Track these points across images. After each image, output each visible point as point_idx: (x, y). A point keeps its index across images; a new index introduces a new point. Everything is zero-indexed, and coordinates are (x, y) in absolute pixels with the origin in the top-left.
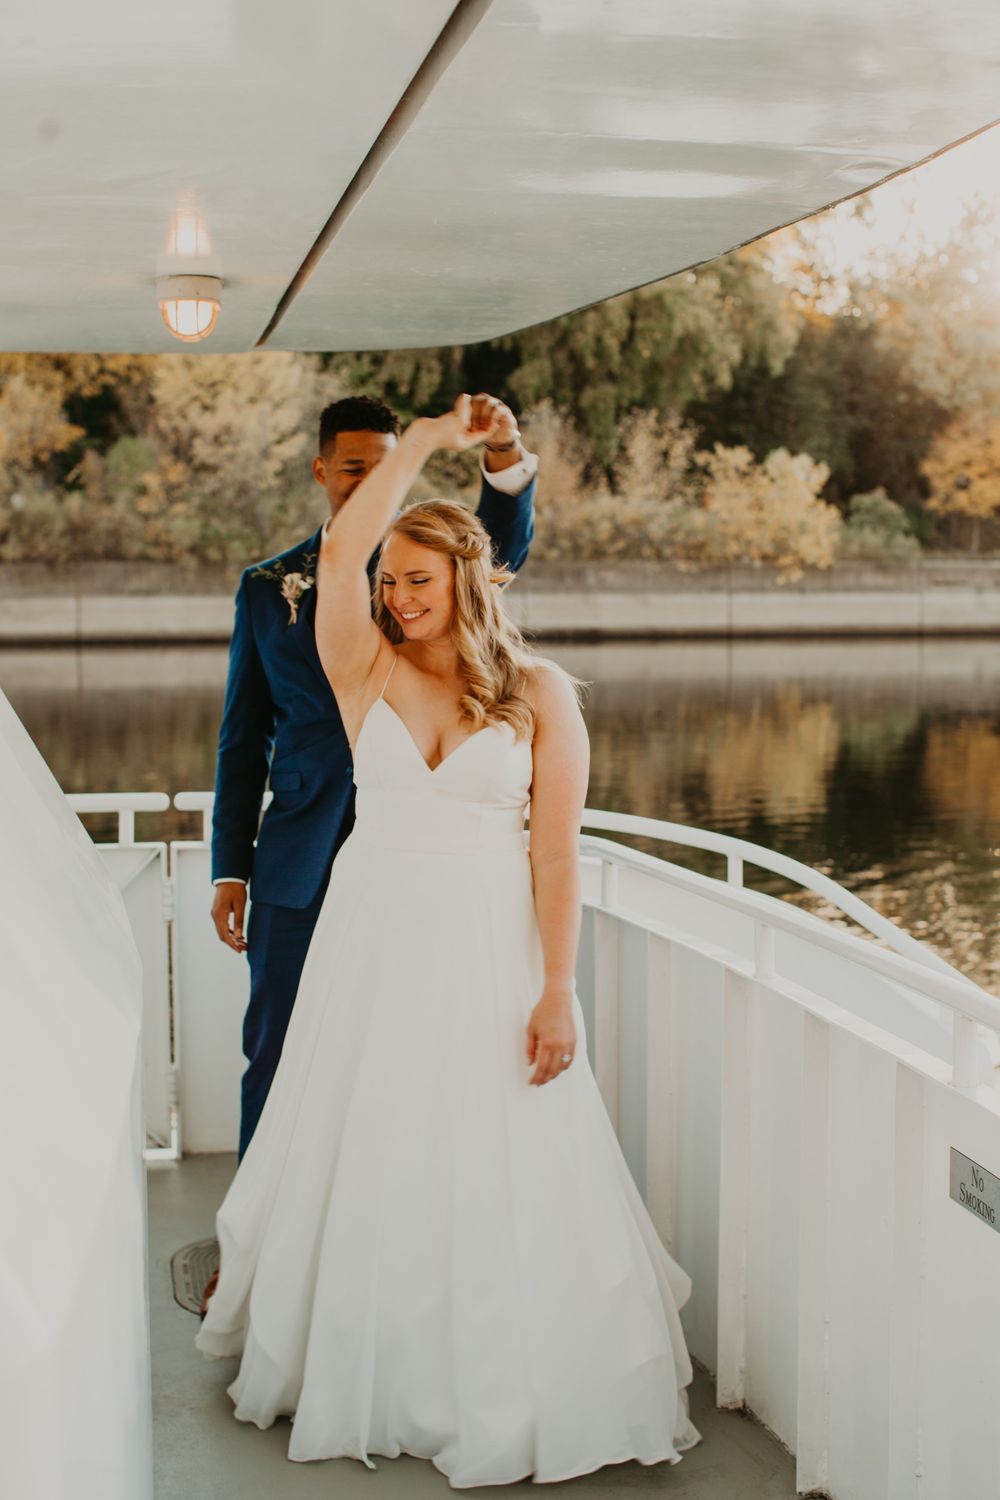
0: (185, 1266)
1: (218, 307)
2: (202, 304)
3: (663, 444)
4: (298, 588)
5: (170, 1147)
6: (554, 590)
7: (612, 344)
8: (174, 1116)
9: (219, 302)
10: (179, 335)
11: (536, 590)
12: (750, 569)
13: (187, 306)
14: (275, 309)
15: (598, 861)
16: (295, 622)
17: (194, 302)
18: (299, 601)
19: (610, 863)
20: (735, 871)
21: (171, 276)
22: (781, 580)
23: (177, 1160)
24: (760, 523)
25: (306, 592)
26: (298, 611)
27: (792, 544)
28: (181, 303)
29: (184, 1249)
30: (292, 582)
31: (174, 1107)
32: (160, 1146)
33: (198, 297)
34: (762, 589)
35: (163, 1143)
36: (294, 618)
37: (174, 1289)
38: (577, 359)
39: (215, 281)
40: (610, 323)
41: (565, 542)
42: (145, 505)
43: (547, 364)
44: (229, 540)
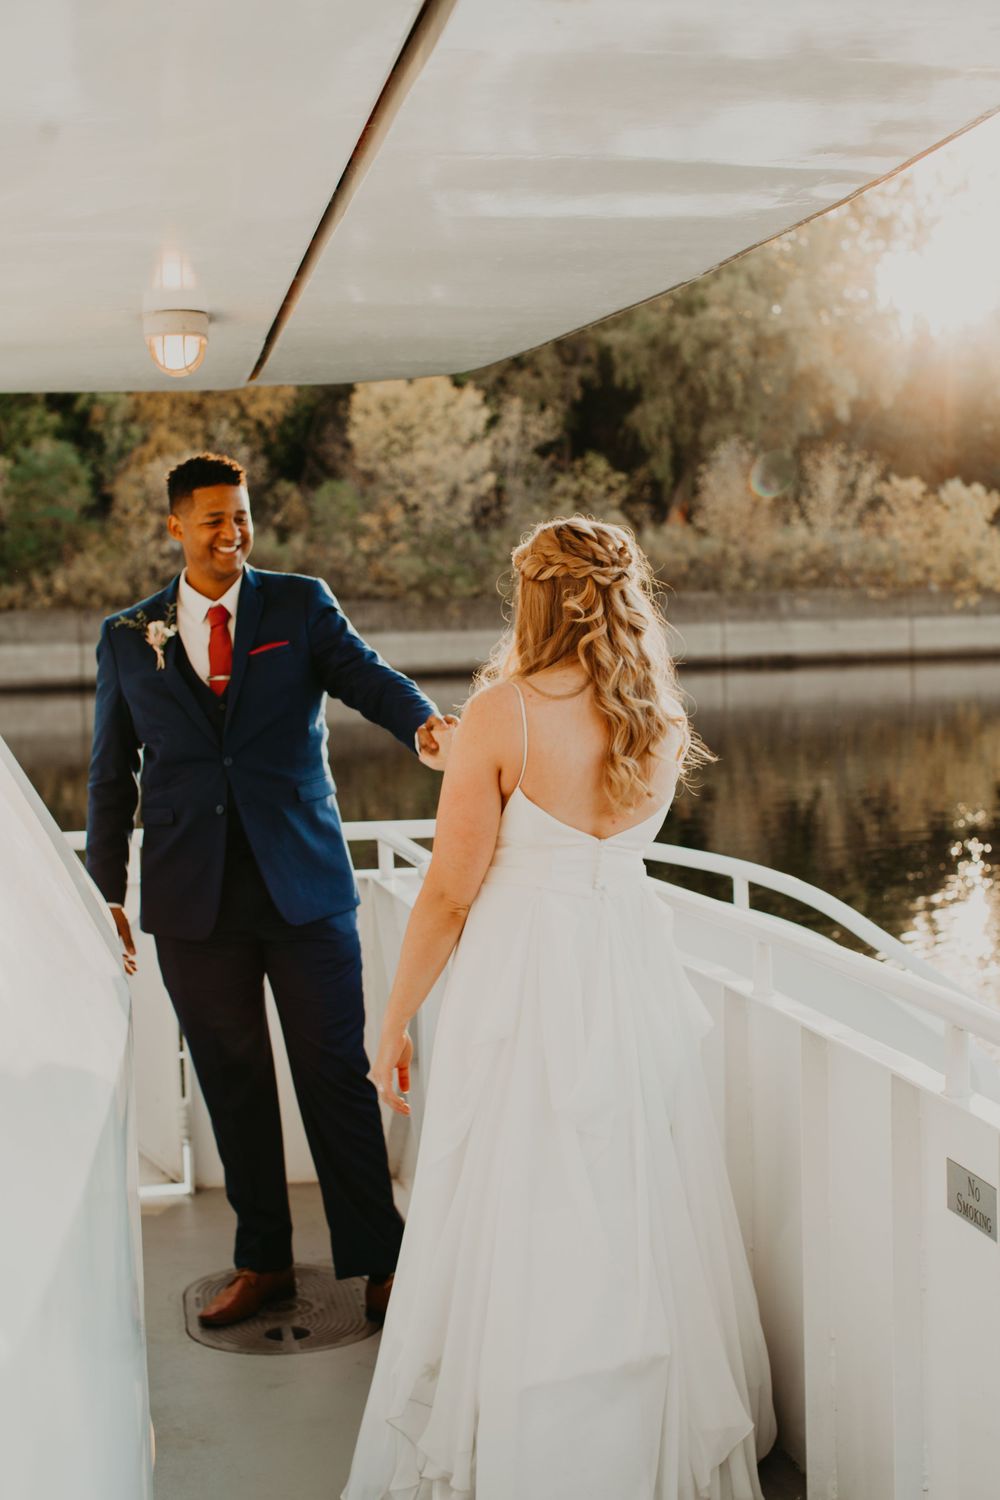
0: (197, 1299)
1: (204, 341)
2: (189, 338)
3: (851, 476)
4: (163, 635)
5: (183, 1182)
6: (750, 618)
7: (735, 379)
8: (187, 1151)
9: (205, 336)
10: (168, 370)
11: (734, 619)
12: (930, 594)
13: (174, 341)
14: (264, 342)
16: (163, 667)
17: (180, 337)
18: (165, 648)
20: (741, 893)
21: (158, 312)
22: (959, 604)
23: (190, 1195)
24: (936, 550)
25: (170, 640)
26: (165, 656)
27: (971, 570)
28: (167, 337)
29: (196, 1283)
30: (157, 632)
31: (186, 1141)
32: (173, 1181)
33: (185, 332)
34: (940, 613)
35: (176, 1179)
36: (161, 662)
37: (187, 1323)
38: (698, 396)
39: (202, 315)
40: (735, 362)
41: (759, 573)
42: (365, 545)
43: (668, 402)
44: (452, 577)
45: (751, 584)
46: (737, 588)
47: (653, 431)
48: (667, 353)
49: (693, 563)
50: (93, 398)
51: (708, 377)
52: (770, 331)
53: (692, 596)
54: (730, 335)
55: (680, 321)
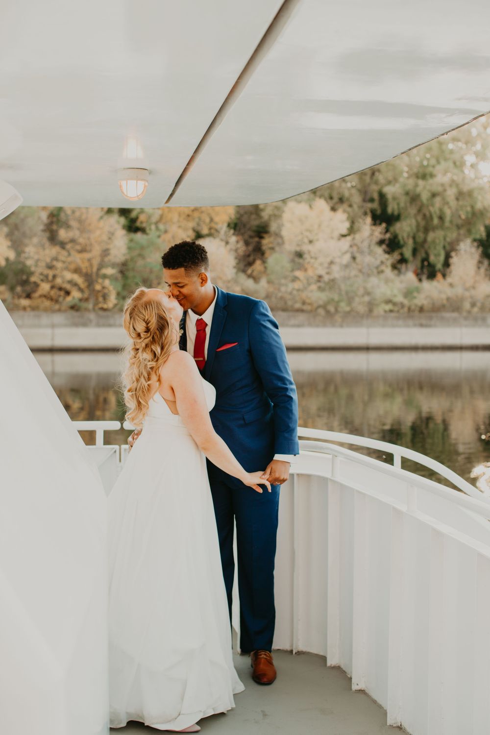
1: (147, 184)
2: (139, 182)
7: (447, 212)
9: (147, 181)
10: (128, 197)
11: (466, 326)
13: (132, 183)
14: (174, 185)
15: (330, 456)
17: (135, 181)
19: (336, 456)
20: (397, 461)
21: (124, 169)
28: (129, 181)
33: (137, 179)
38: (428, 219)
39: (146, 171)
40: (447, 203)
41: (479, 304)
42: (297, 285)
43: (414, 221)
44: (338, 302)
45: (476, 310)
46: (469, 312)
47: (405, 235)
48: (414, 198)
49: (448, 299)
50: (142, 211)
51: (435, 210)
52: (465, 189)
53: (447, 315)
54: (445, 190)
55: (421, 183)
